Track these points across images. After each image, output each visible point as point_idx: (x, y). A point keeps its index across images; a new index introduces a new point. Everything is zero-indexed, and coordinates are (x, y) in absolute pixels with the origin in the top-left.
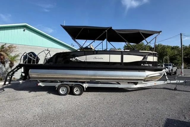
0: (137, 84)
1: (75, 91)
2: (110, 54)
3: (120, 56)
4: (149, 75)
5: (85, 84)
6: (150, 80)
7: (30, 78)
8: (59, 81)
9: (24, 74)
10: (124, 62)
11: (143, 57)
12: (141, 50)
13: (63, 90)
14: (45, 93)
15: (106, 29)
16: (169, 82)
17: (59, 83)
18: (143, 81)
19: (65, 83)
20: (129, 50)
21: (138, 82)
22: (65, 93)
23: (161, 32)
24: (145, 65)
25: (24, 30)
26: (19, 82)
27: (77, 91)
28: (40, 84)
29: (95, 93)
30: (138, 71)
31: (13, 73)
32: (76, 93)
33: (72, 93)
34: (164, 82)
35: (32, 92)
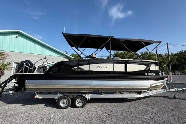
0: (140, 94)
1: (76, 103)
2: (114, 63)
3: (123, 65)
4: (152, 84)
5: (88, 95)
6: (154, 89)
7: (25, 89)
8: (59, 92)
9: (16, 85)
10: (128, 71)
11: (146, 66)
12: (144, 59)
13: (64, 103)
14: (42, 106)
15: (110, 38)
16: (168, 90)
17: (59, 95)
18: (147, 91)
19: (66, 94)
20: (132, 60)
21: (142, 92)
22: (66, 106)
23: (161, 42)
24: (148, 74)
25: (17, 37)
26: (8, 93)
27: (79, 103)
28: (37, 96)
29: (98, 104)
30: (141, 80)
31: (6, 84)
32: (78, 105)
33: (73, 105)
34: (164, 90)
35: (26, 105)
